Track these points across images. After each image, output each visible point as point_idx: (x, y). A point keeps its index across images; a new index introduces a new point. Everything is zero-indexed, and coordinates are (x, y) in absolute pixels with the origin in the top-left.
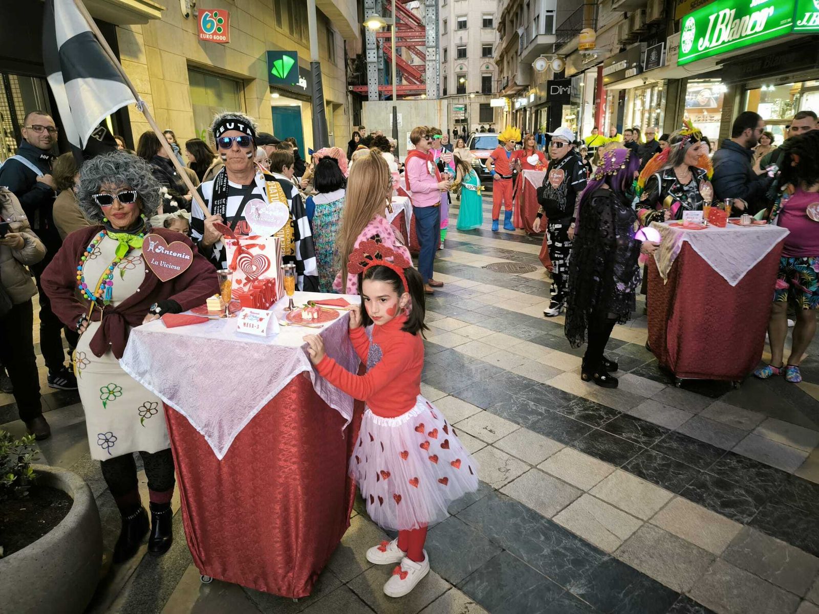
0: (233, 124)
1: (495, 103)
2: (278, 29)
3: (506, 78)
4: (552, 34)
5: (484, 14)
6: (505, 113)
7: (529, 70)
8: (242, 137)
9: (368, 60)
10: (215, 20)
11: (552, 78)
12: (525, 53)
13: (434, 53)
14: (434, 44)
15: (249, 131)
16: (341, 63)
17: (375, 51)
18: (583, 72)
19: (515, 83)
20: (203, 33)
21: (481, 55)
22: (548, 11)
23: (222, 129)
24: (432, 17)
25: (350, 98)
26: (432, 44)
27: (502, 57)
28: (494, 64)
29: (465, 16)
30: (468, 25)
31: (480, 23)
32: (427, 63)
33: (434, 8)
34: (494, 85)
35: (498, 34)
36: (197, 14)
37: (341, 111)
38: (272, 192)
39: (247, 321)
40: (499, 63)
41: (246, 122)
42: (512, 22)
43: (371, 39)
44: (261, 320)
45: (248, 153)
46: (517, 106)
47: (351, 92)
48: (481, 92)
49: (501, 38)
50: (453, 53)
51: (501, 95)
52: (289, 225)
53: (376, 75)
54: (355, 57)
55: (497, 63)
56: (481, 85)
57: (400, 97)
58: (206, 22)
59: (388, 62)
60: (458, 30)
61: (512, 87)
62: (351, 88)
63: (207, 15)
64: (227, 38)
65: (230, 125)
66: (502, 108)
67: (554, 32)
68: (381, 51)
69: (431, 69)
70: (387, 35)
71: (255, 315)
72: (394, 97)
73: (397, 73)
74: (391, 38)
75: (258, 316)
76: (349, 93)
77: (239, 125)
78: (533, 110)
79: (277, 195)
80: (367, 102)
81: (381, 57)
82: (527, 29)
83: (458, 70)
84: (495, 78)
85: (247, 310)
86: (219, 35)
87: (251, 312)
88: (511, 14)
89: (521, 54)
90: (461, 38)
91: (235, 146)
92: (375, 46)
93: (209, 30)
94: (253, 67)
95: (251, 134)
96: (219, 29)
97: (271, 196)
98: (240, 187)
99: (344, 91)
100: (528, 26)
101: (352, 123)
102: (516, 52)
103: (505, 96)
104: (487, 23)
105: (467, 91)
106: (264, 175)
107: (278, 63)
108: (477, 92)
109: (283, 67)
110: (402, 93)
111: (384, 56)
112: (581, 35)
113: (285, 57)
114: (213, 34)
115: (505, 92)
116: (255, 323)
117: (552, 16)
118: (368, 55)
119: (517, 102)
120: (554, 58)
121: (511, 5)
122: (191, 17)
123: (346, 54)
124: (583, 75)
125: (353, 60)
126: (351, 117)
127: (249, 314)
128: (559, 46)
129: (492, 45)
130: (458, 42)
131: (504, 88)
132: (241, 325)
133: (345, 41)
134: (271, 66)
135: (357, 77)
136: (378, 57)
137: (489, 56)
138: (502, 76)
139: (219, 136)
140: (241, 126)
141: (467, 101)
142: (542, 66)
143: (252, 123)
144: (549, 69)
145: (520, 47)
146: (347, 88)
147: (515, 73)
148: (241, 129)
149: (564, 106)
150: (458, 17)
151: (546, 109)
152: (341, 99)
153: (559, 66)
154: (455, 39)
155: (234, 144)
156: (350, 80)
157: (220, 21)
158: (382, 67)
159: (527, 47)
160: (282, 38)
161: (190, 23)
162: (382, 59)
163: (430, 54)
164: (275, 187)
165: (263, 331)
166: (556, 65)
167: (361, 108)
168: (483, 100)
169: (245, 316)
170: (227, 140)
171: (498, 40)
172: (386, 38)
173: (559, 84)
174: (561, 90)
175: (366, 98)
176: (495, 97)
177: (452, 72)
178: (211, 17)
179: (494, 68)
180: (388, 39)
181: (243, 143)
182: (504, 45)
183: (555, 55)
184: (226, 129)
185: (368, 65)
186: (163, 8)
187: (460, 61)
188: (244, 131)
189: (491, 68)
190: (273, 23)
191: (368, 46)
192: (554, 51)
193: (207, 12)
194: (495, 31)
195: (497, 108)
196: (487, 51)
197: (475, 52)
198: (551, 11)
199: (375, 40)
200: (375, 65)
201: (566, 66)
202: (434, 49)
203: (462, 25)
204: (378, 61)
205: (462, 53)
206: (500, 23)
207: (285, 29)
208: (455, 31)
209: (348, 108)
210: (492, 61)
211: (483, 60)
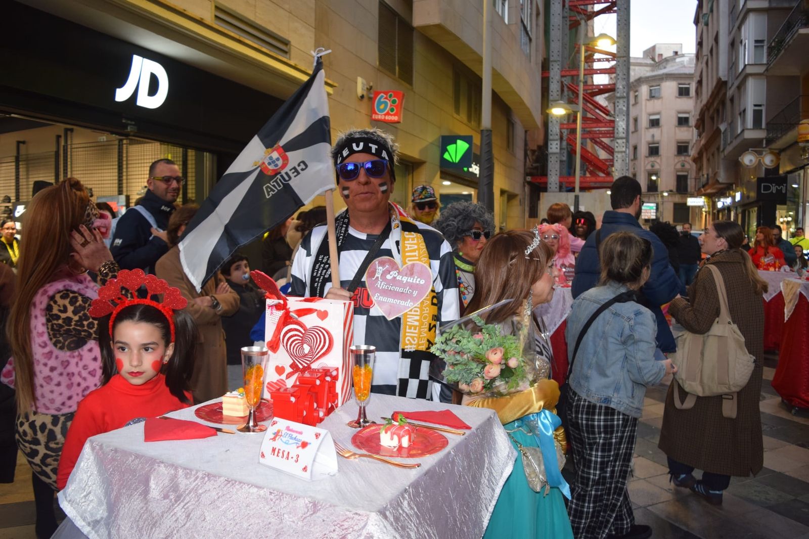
0: (362, 144)
1: (692, 202)
2: (455, 115)
3: (706, 176)
4: (761, 129)
5: (679, 113)
6: (704, 214)
7: (735, 166)
8: (373, 163)
9: (550, 151)
10: (390, 100)
11: (763, 175)
12: (729, 149)
13: (624, 145)
14: (624, 136)
15: (384, 154)
16: (520, 154)
17: (558, 142)
18: (803, 167)
19: (717, 181)
20: (376, 114)
21: (676, 153)
22: (755, 105)
23: (345, 153)
24: (622, 109)
25: (527, 189)
26: (621, 135)
27: (700, 154)
28: (691, 162)
29: (658, 113)
30: (662, 122)
31: (675, 121)
32: (616, 154)
33: (625, 100)
34: (691, 183)
35: (695, 131)
36: (372, 96)
37: (516, 202)
38: (408, 249)
39: (278, 444)
40: (698, 160)
41: (382, 142)
42: (712, 118)
43: (554, 129)
44: (304, 445)
45: (381, 185)
46: (720, 205)
47: (529, 183)
48: (675, 190)
49: (700, 135)
50: (643, 150)
51: (698, 194)
52: (429, 302)
53: (557, 166)
54: (535, 148)
55: (695, 160)
56: (675, 183)
57: (582, 189)
58: (380, 103)
59: (571, 153)
60: (650, 128)
61: (713, 184)
62: (529, 179)
63: (382, 96)
64: (399, 117)
65: (358, 146)
66: (700, 208)
67: (764, 126)
68: (564, 143)
69: (620, 161)
70: (572, 126)
71: (294, 435)
72: (577, 189)
73: (581, 167)
74: (576, 129)
75: (299, 437)
76: (526, 184)
77: (370, 145)
78: (740, 210)
79: (416, 253)
80: (545, 194)
81: (564, 149)
82: (732, 125)
83: (649, 167)
84: (692, 175)
85: (282, 424)
86: (391, 115)
87: (288, 429)
88: (711, 111)
89: (724, 150)
90: (653, 136)
91: (362, 178)
92: (558, 137)
93: (381, 111)
94: (423, 151)
95: (387, 158)
96: (392, 110)
97: (407, 254)
98: (363, 237)
99: (521, 180)
100: (732, 122)
101: (527, 215)
102: (718, 149)
103: (705, 195)
104: (683, 122)
105: (660, 189)
106: (401, 222)
107: (451, 148)
108: (671, 191)
109: (456, 151)
110: (585, 185)
111: (567, 148)
112: (800, 126)
113: (459, 142)
114: (385, 115)
115: (705, 191)
116: (294, 450)
117: (761, 110)
118: (550, 146)
119: (719, 201)
120: (764, 153)
121: (711, 101)
122: (365, 99)
123: (526, 145)
124: (802, 172)
125: (533, 152)
126: (527, 209)
127: (284, 431)
128: (769, 141)
129: (688, 143)
130: (649, 139)
131: (703, 186)
132: (268, 452)
133: (526, 132)
134: (444, 150)
135: (536, 168)
136: (561, 149)
137: (685, 154)
138: (701, 174)
139: (341, 163)
140: (374, 147)
141: (659, 200)
142: (751, 161)
143: (390, 143)
144: (760, 164)
145: (722, 142)
146: (525, 179)
147: (717, 170)
148: (374, 151)
149: (778, 206)
150: (650, 115)
151: (756, 209)
152: (516, 188)
153: (772, 161)
154: (646, 136)
155: (362, 172)
156: (528, 171)
157: (394, 102)
158: (564, 159)
159: (731, 142)
160: (458, 123)
161: (364, 105)
162: (565, 151)
163: (620, 146)
164: (416, 242)
165: (305, 469)
166: (768, 160)
167: (539, 199)
168: (677, 199)
169: (277, 434)
170: (350, 167)
171: (695, 137)
172: (571, 129)
173: (771, 181)
174: (774, 189)
175: (545, 189)
176: (692, 196)
177: (643, 169)
178: (386, 98)
179: (691, 166)
180: (573, 131)
181: (376, 170)
182: (703, 142)
183: (767, 149)
184: (352, 152)
185: (549, 156)
186: (335, 84)
187: (652, 159)
188: (378, 153)
189: (687, 166)
190: (450, 109)
191: (551, 137)
192: (764, 146)
193: (382, 94)
194: (691, 129)
195: (694, 207)
196: (682, 149)
197: (668, 150)
198: (760, 106)
199: (558, 131)
200: (558, 156)
201: (781, 162)
202: (624, 140)
203: (655, 123)
204: (560, 153)
205: (654, 151)
206: (698, 120)
207: (463, 116)
208: (647, 128)
209: (524, 199)
210: (689, 159)
211: (678, 158)
